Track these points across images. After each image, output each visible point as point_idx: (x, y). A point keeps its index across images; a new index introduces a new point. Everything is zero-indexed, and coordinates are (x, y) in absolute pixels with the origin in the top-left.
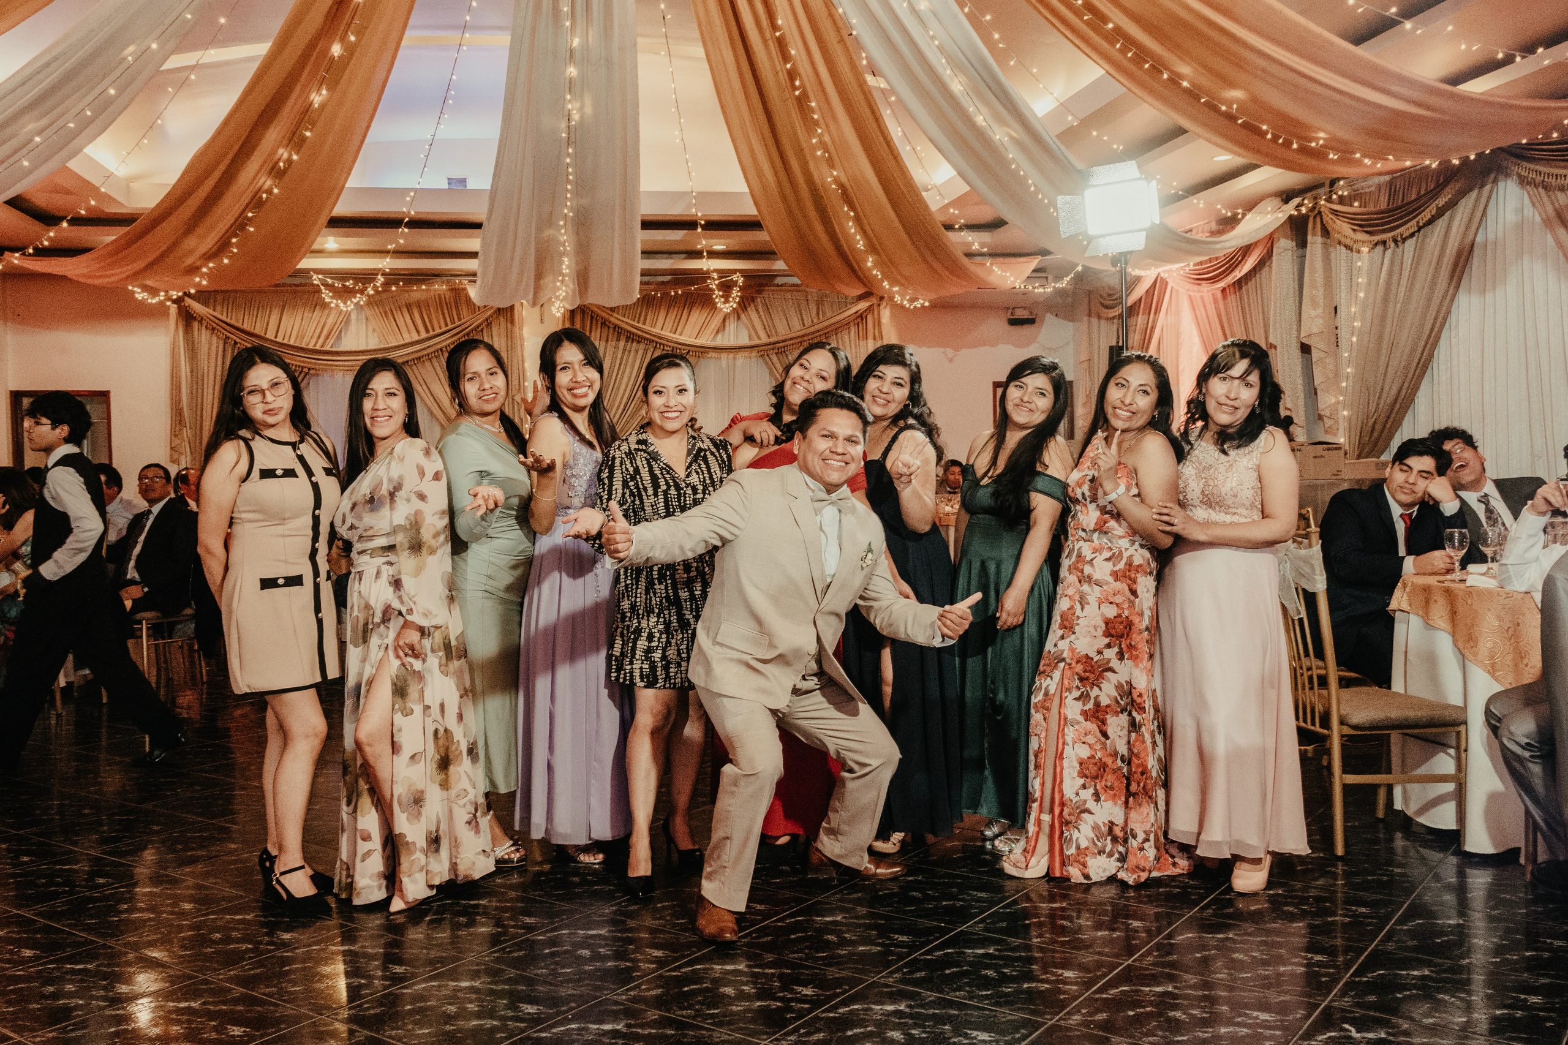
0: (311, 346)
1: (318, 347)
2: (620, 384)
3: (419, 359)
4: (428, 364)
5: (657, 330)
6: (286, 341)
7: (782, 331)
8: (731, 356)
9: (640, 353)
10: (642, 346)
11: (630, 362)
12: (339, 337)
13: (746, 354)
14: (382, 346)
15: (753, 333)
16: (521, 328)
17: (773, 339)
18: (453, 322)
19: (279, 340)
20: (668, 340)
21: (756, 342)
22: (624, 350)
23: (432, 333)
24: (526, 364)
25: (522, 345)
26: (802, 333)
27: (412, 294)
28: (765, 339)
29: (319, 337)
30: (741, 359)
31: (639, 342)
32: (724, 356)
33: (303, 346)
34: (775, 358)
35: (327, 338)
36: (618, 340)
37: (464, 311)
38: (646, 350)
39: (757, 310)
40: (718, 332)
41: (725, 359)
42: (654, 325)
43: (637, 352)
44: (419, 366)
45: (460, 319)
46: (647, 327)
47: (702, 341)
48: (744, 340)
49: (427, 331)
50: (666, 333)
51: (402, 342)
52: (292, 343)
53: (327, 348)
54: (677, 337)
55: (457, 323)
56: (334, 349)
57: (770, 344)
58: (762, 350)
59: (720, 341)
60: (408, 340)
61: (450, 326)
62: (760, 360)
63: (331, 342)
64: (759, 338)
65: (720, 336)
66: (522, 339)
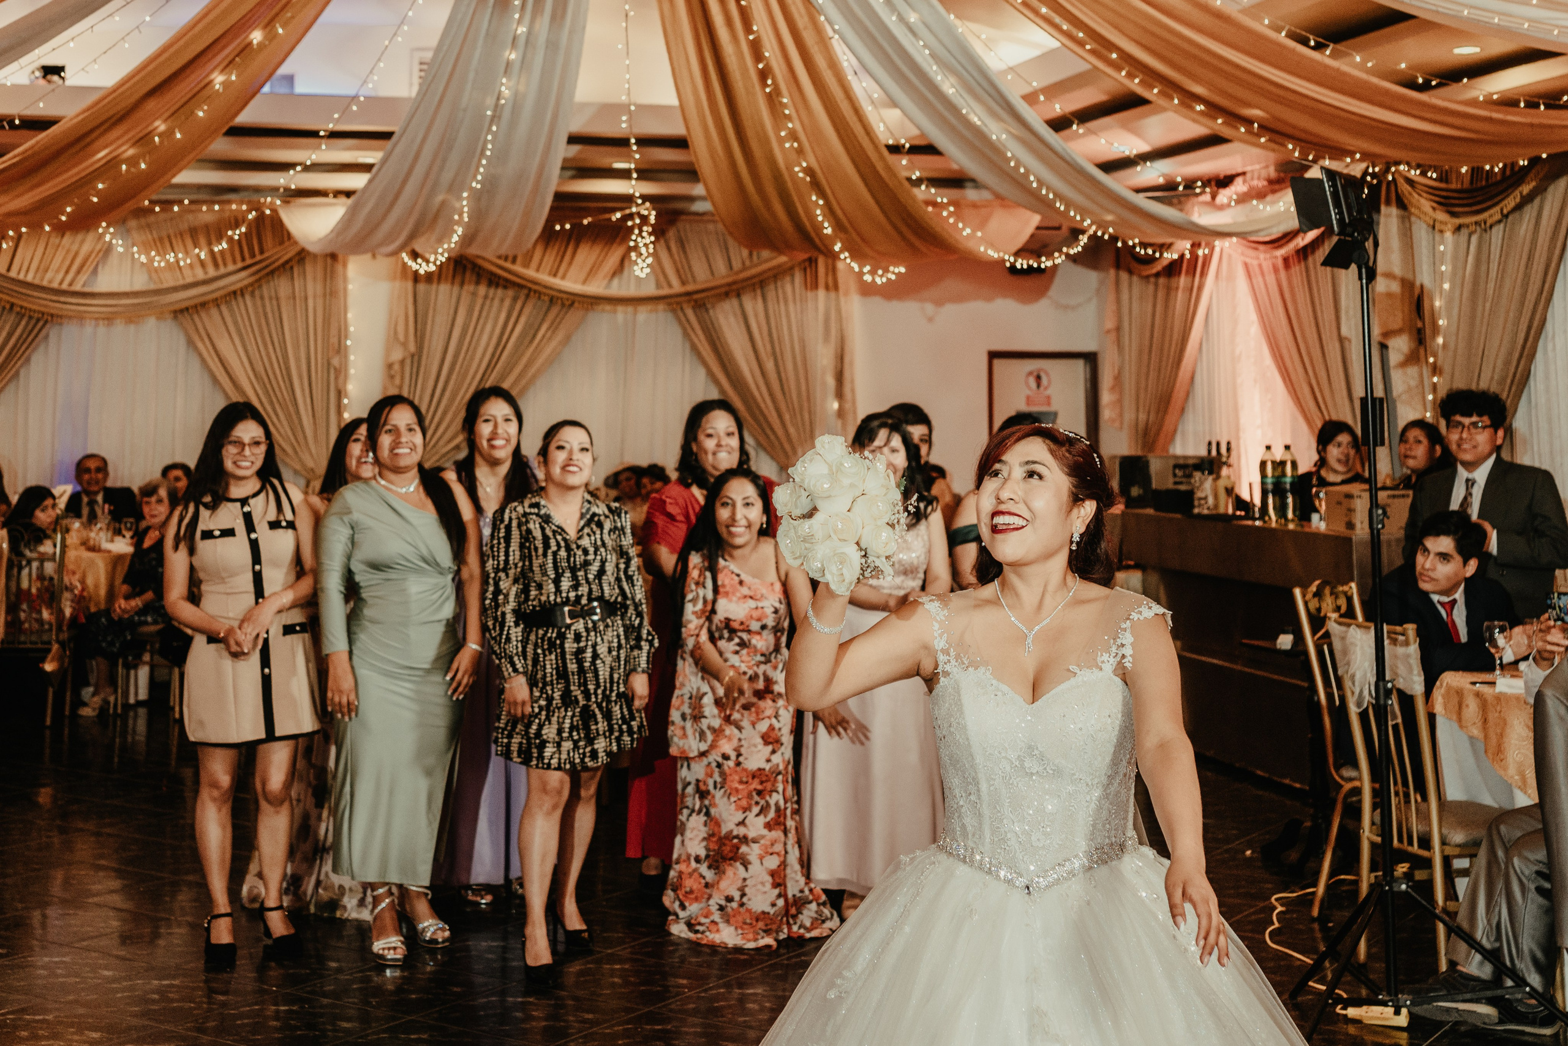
0: (55, 285)
1: (65, 286)
2: (479, 340)
3: (203, 305)
4: (214, 311)
5: (530, 273)
6: (21, 277)
7: (702, 276)
8: (630, 309)
9: (507, 303)
10: (510, 293)
11: (492, 315)
12: (95, 272)
13: (649, 307)
14: (152, 287)
15: (662, 278)
16: (345, 265)
17: (690, 288)
18: (253, 256)
19: (13, 274)
20: (546, 287)
21: (665, 291)
22: (486, 297)
23: (222, 270)
24: (350, 315)
25: (345, 290)
26: (730, 280)
27: (200, 216)
28: (677, 287)
29: (67, 272)
30: (643, 314)
31: (505, 287)
32: (620, 308)
33: (45, 283)
34: (690, 313)
35: (78, 272)
36: (478, 283)
37: (269, 241)
38: (515, 299)
39: (669, 249)
40: (614, 274)
41: (622, 314)
42: (526, 265)
43: (502, 300)
44: (203, 314)
45: (262, 252)
46: (517, 268)
47: (595, 288)
48: (650, 290)
49: (216, 265)
50: (544, 277)
51: (181, 282)
52: (29, 278)
53: (77, 287)
54: (557, 282)
55: (258, 258)
56: (87, 289)
57: (688, 294)
58: (673, 302)
59: (616, 289)
60: (189, 279)
61: (249, 261)
62: (670, 315)
63: (83, 278)
64: (670, 286)
65: (616, 281)
66: (345, 280)
